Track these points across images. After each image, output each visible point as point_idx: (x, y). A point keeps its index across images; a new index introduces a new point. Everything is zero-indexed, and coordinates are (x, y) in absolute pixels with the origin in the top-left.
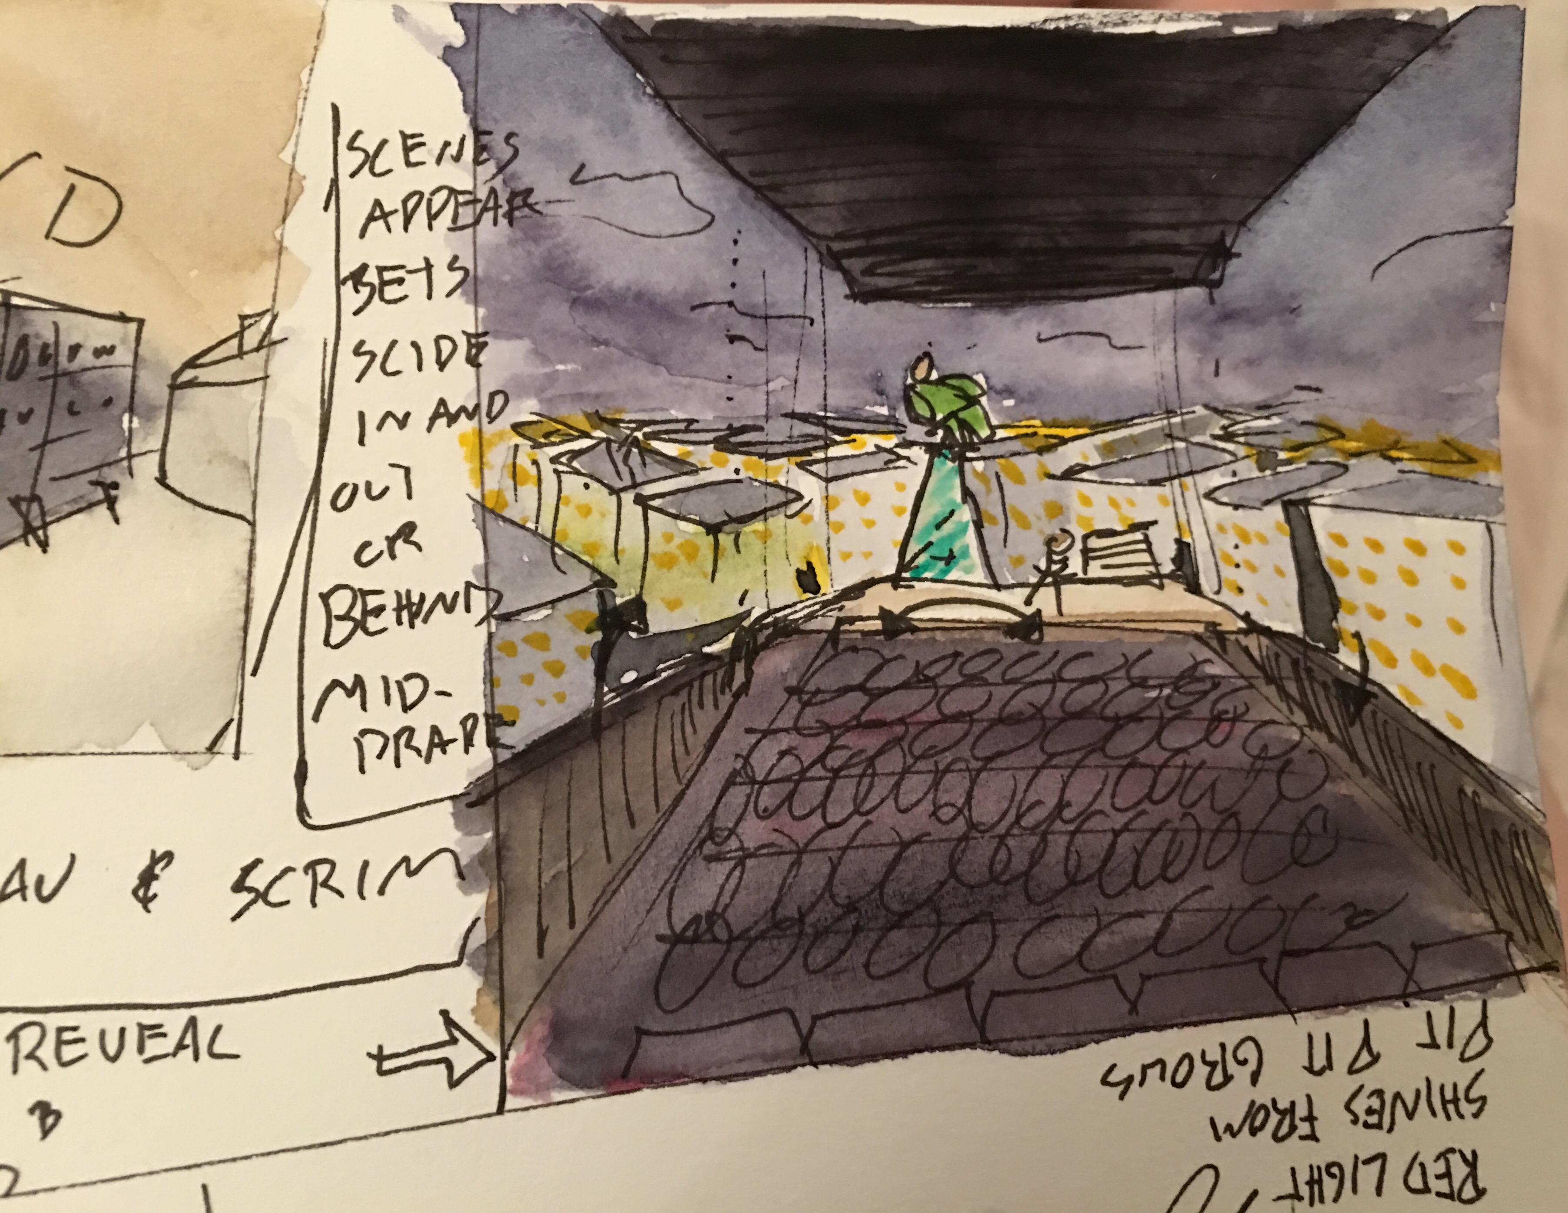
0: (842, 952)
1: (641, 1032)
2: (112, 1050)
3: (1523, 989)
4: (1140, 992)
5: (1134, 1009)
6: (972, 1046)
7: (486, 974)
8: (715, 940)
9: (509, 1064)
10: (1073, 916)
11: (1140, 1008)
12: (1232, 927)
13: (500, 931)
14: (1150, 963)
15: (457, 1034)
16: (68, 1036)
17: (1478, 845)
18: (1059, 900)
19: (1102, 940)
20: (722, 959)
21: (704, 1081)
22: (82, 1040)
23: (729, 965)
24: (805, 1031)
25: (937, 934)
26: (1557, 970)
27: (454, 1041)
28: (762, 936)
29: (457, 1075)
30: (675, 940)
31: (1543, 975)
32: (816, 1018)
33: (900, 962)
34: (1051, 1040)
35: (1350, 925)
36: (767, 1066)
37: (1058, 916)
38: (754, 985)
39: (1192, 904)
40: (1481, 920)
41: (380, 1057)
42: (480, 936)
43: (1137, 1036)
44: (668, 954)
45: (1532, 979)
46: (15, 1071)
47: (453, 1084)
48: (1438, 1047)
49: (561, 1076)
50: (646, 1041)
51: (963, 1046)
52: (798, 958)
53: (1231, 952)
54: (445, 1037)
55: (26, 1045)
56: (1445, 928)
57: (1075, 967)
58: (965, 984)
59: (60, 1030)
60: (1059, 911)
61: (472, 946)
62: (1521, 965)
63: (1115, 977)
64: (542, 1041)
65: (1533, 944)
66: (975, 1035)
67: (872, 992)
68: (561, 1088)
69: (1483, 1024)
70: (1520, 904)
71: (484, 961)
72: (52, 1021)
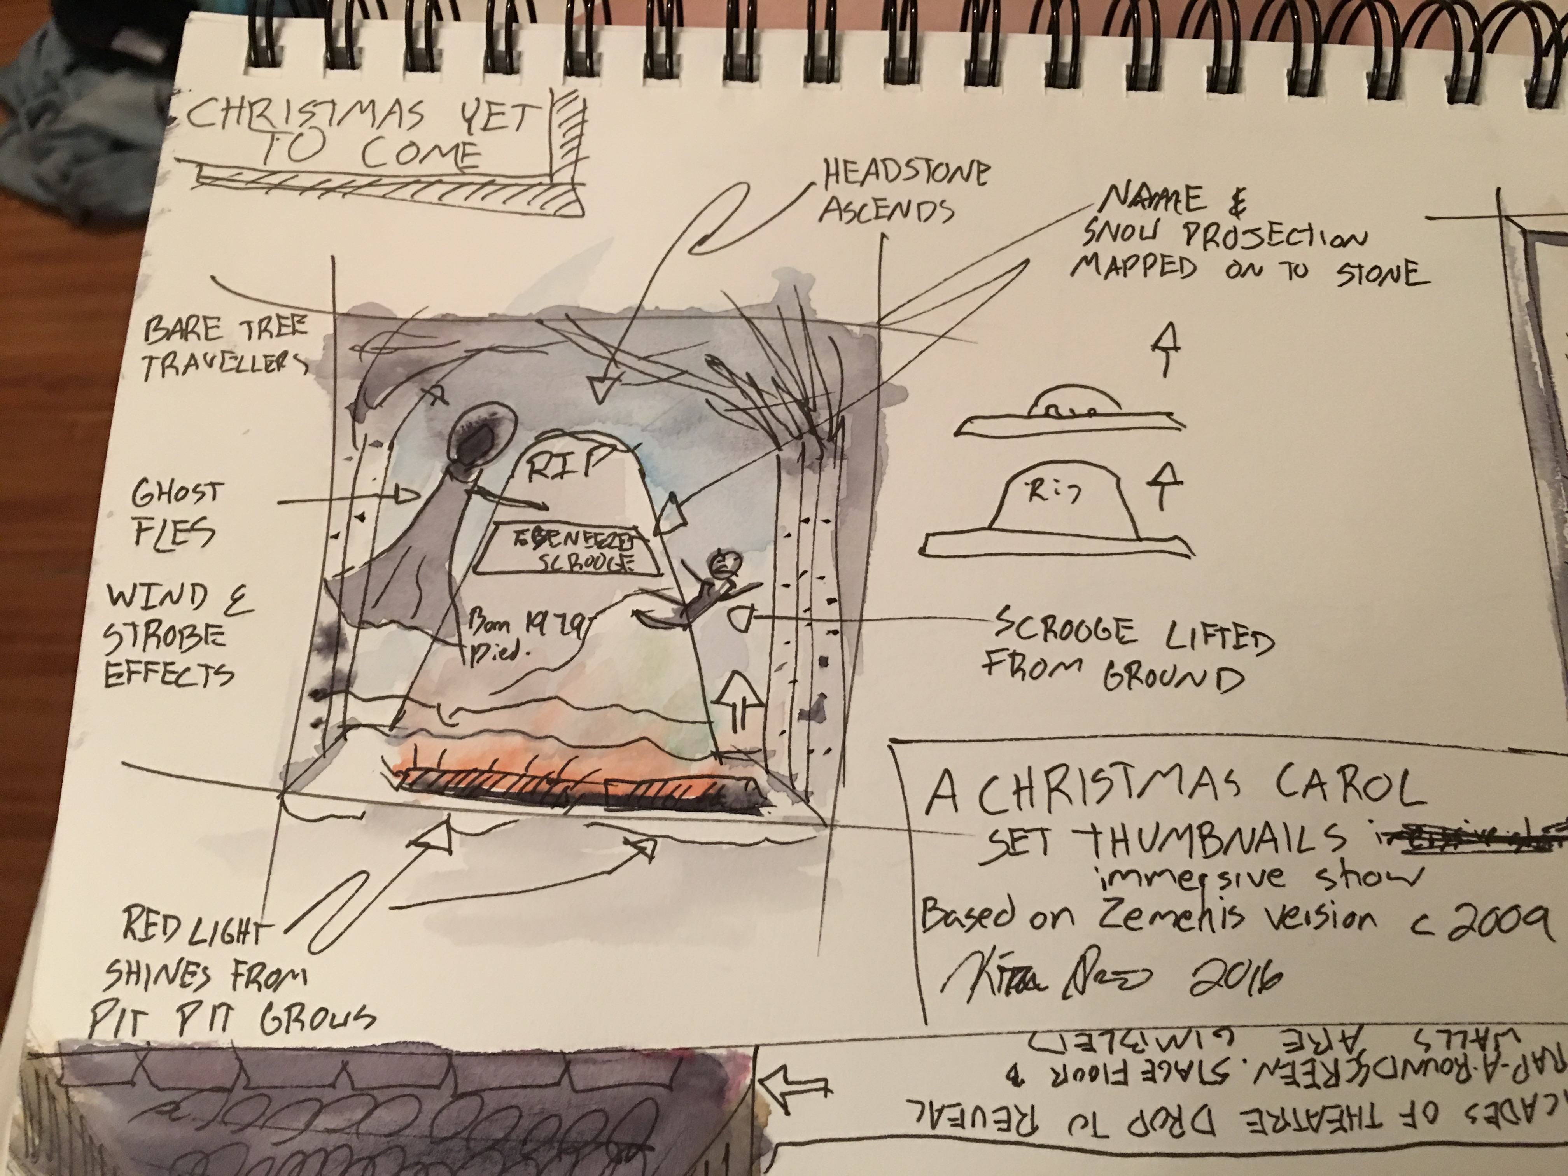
0: (536, 1127)
1: (669, 1087)
2: (979, 1113)
3: (60, 1044)
4: (338, 1075)
5: (345, 1065)
6: (459, 1054)
7: (762, 1136)
8: (616, 1144)
9: (750, 1076)
10: (375, 1135)
11: (340, 1066)
12: (263, 1114)
13: (752, 1164)
14: (328, 1095)
15: (781, 1099)
16: (1005, 1126)
17: (65, 1152)
18: (383, 1147)
19: (359, 1115)
20: (614, 1130)
21: (633, 1050)
22: (996, 1122)
23: (610, 1127)
24: (566, 1076)
25: (471, 1133)
26: (30, 1054)
27: (783, 1095)
28: (586, 1144)
29: (781, 1073)
30: (643, 1147)
31: (41, 1052)
32: (558, 1084)
33: (497, 1116)
34: (406, 1051)
35: (177, 1105)
36: (594, 1056)
37: (386, 1136)
38: (596, 1111)
39: (290, 1134)
40: (77, 1096)
41: (826, 1090)
42: (765, 1162)
43: (345, 1046)
44: (649, 1137)
45: (50, 1049)
46: (1033, 1107)
47: (784, 1068)
48: (133, 1011)
49: (720, 1065)
50: (667, 1082)
51: (465, 1054)
52: (566, 1126)
53: (269, 1097)
54: (788, 1098)
55: (1027, 1122)
56: (106, 1095)
57: (381, 1099)
58: (457, 1096)
59: (1008, 1129)
60: (384, 1139)
61: (769, 1155)
62: (57, 1061)
63: (353, 1088)
64: (730, 1089)
65: (43, 1073)
66: (456, 1061)
67: (520, 1098)
68: (720, 1056)
69: (95, 1023)
70: (45, 1103)
71: (763, 1145)
72: (1012, 1136)
